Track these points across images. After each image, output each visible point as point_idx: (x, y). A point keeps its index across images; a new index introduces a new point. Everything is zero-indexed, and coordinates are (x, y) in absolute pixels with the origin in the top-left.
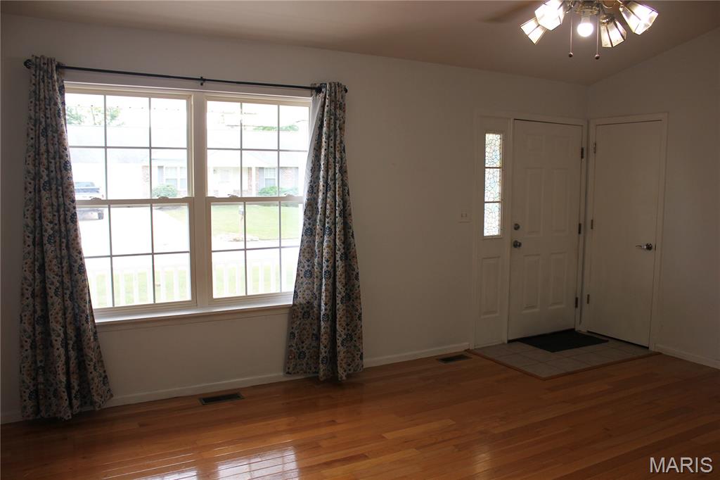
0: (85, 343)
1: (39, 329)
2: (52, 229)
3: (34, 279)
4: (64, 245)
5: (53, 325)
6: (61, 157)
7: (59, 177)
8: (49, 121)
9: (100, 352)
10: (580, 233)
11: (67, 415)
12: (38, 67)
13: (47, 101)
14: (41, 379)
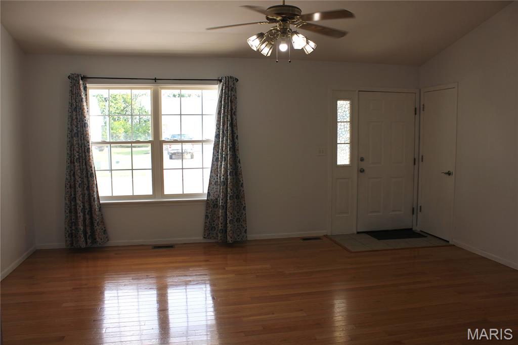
0: (93, 212)
1: (73, 203)
2: (78, 155)
3: (71, 179)
4: (84, 163)
5: (78, 201)
6: (83, 121)
7: (82, 130)
8: (77, 104)
9: (102, 218)
10: (415, 164)
11: (83, 245)
12: (73, 79)
13: (77, 95)
14: (73, 228)
